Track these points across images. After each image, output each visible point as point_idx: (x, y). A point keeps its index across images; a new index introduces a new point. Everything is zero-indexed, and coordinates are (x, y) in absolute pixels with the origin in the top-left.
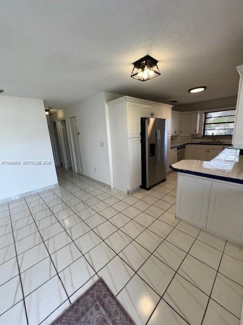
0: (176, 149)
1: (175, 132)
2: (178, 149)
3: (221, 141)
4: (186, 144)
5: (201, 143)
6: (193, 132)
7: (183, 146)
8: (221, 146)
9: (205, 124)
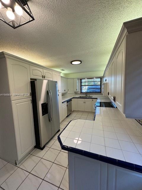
0: (66, 103)
1: (65, 90)
2: (67, 102)
3: (91, 96)
4: (72, 98)
5: (80, 98)
6: (75, 90)
7: (70, 100)
8: (91, 99)
9: (81, 86)
